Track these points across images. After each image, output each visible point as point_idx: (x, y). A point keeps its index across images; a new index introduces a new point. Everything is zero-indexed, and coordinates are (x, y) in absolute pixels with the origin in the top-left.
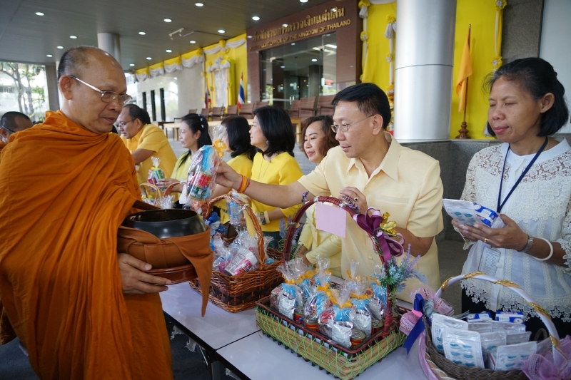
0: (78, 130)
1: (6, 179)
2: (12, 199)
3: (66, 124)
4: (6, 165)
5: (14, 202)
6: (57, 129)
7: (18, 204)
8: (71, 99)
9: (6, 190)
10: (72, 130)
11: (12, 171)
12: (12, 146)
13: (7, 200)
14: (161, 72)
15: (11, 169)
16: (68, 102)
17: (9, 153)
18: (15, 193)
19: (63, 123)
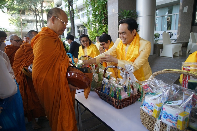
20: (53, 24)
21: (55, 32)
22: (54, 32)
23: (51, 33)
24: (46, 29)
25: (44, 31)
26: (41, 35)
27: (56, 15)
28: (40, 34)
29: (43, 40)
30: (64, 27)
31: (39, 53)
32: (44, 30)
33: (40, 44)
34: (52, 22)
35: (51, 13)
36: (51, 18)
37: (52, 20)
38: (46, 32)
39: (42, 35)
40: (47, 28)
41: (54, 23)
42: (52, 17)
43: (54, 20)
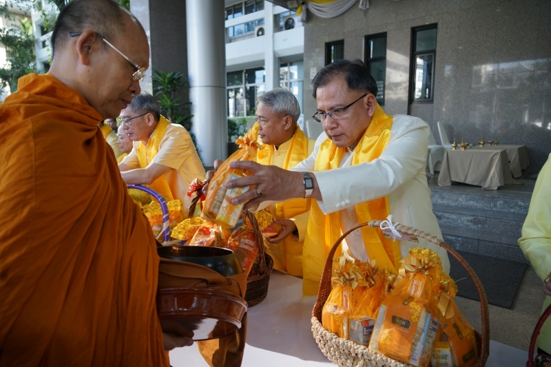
8: (87, 64)
11: (39, 166)
19: (73, 97)
21: (90, 104)
22: (88, 101)
23: (74, 104)
24: (47, 83)
25: (38, 93)
26: (22, 111)
27: (100, 29)
28: (18, 109)
29: (35, 137)
30: (131, 85)
31: (13, 208)
32: (38, 89)
33: (18, 160)
34: (80, 57)
35: (76, 14)
36: (80, 38)
37: (82, 49)
38: (45, 98)
39: (27, 116)
41: (87, 62)
42: (83, 35)
43: (90, 48)
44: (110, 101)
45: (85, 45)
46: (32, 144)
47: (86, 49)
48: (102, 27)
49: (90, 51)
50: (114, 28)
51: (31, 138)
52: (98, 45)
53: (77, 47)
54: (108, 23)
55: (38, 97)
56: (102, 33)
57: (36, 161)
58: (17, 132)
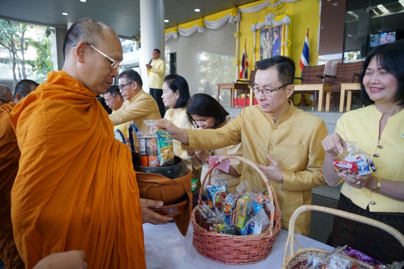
0: (86, 91)
1: (44, 135)
2: (49, 155)
3: (77, 85)
4: (42, 123)
5: (51, 157)
6: (70, 89)
7: (54, 159)
8: (82, 62)
9: (44, 146)
10: (82, 90)
11: (49, 128)
12: (43, 105)
13: (45, 155)
14: (175, 36)
15: (47, 126)
16: (76, 64)
17: (42, 111)
18: (52, 149)
19: (74, 83)
20: (79, 64)
21: (86, 86)
22: (84, 85)
23: (75, 88)
24: (59, 76)
25: (54, 83)
27: (89, 40)
28: (40, 94)
29: (46, 111)
30: (111, 72)
32: (54, 81)
34: (78, 58)
35: (75, 32)
36: (77, 47)
37: (78, 53)
38: (58, 86)
39: (44, 97)
40: (63, 76)
42: (79, 44)
43: (83, 52)
44: (98, 84)
45: (80, 50)
46: (45, 115)
47: (81, 53)
48: (90, 38)
49: (84, 54)
50: (97, 38)
51: (44, 112)
52: (87, 50)
53: (76, 53)
54: (93, 35)
55: (54, 86)
56: (90, 42)
57: (46, 125)
58: (37, 108)
